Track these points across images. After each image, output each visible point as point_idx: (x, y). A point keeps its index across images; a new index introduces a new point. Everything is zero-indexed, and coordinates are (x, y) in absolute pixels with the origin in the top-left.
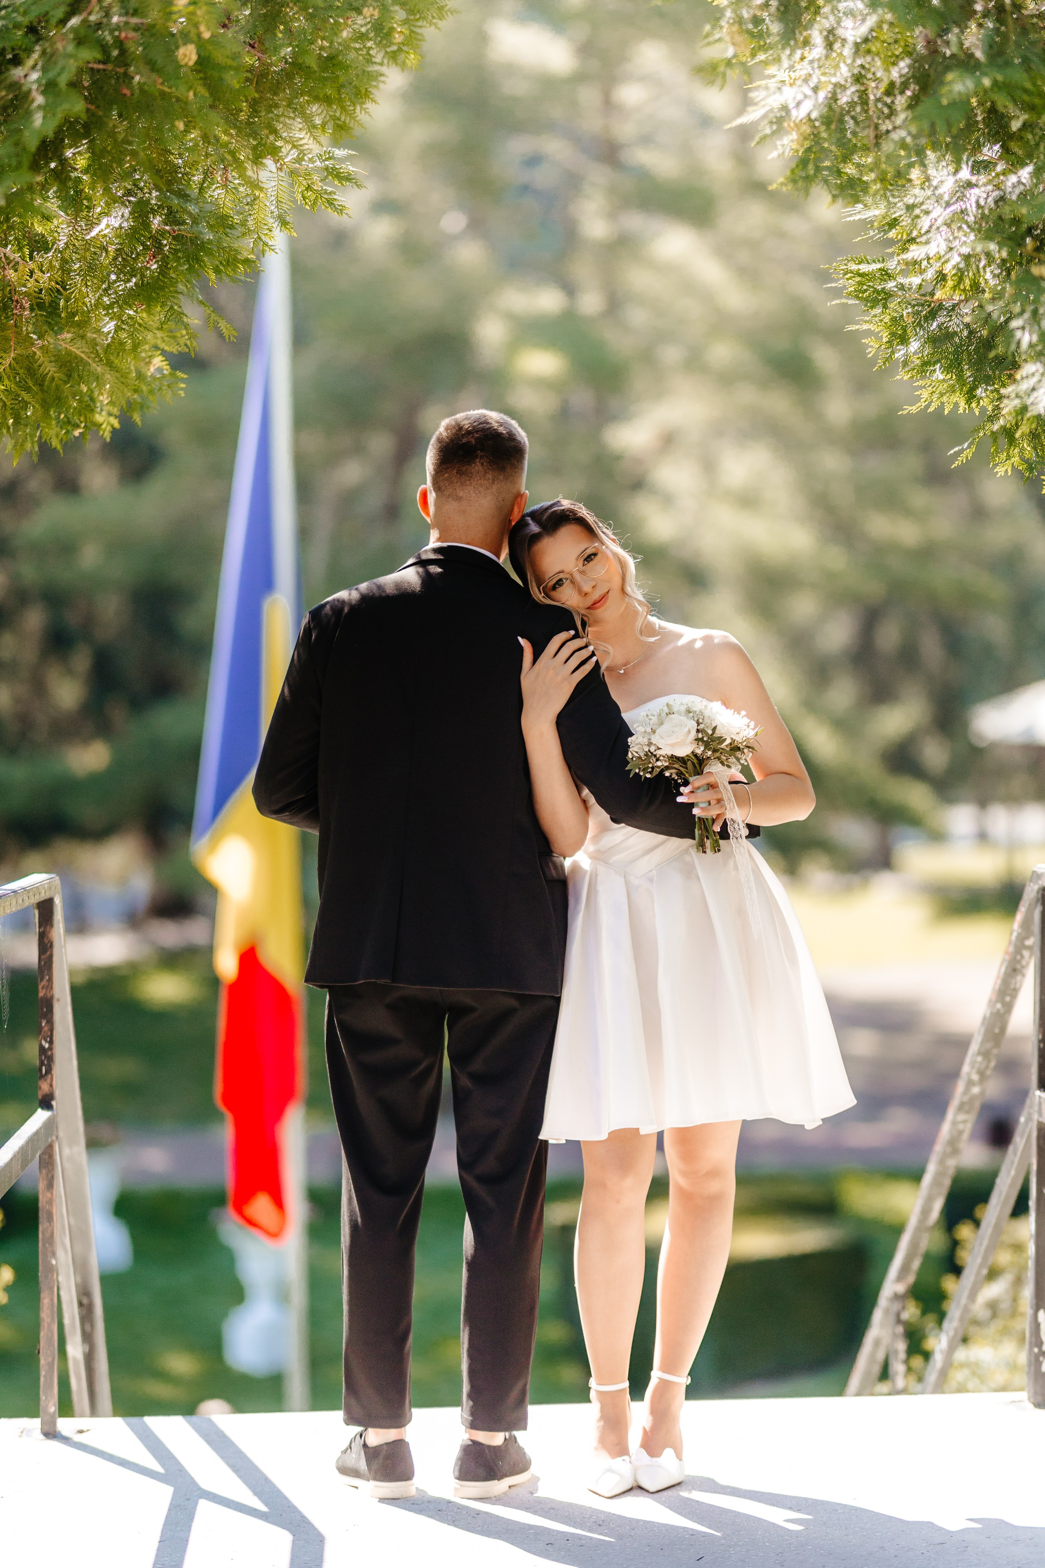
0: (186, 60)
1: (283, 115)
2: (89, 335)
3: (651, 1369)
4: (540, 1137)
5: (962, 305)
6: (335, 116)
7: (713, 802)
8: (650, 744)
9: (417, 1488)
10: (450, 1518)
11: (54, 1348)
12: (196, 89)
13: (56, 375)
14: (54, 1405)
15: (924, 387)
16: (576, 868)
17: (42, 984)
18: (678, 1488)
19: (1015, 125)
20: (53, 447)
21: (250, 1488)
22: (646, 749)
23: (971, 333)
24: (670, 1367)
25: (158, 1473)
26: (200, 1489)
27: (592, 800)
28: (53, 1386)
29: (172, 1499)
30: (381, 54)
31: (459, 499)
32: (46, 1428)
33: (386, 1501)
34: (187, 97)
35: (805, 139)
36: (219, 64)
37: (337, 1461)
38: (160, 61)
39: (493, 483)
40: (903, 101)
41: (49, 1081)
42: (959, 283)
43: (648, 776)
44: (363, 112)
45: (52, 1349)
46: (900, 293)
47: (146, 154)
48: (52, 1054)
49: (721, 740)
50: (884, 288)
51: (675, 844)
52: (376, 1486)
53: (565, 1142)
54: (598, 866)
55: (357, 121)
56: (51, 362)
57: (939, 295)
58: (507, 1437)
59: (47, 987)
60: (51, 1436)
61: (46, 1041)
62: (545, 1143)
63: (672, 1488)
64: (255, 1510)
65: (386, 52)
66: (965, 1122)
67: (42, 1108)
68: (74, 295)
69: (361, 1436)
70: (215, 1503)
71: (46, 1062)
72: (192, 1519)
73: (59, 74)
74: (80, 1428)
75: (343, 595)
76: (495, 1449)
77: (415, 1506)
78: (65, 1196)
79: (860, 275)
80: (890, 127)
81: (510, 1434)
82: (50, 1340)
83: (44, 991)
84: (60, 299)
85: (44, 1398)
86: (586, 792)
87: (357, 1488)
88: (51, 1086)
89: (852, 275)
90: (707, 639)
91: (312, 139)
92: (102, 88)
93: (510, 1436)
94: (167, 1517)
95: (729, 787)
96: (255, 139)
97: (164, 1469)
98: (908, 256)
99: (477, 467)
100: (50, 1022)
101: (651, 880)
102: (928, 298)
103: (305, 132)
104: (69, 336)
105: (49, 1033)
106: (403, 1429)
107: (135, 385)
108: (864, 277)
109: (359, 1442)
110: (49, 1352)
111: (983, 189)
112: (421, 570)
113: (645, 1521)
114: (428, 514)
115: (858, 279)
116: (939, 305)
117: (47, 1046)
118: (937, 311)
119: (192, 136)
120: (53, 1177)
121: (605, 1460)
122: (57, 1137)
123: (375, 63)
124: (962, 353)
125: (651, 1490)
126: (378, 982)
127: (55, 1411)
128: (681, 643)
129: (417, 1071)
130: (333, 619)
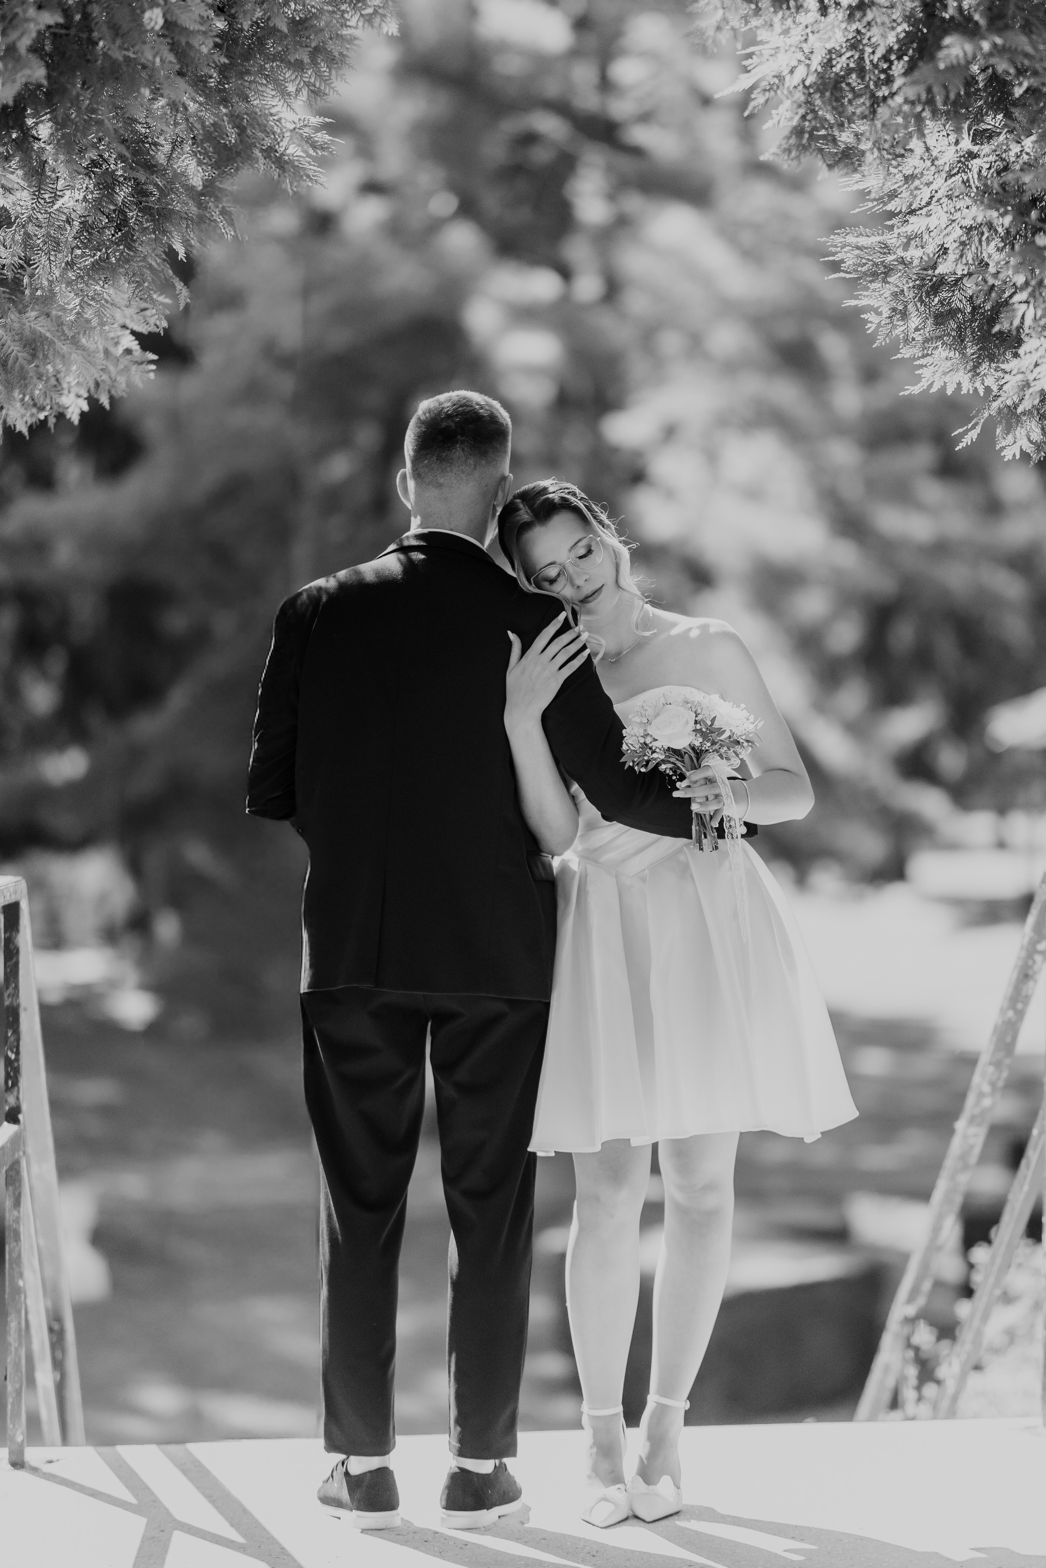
0: (152, 24)
1: (254, 82)
2: (54, 312)
3: (648, 1392)
4: (529, 1149)
5: (965, 280)
6: (309, 82)
7: (711, 798)
8: (646, 735)
9: (402, 1519)
10: (436, 1549)
11: (21, 1373)
12: (163, 54)
13: (19, 354)
14: (22, 1434)
15: (926, 366)
16: (564, 869)
17: (8, 992)
18: (676, 1517)
19: (1018, 92)
20: (17, 430)
21: (227, 1519)
22: (642, 741)
23: (974, 308)
24: (667, 1391)
25: (131, 1504)
26: (175, 1520)
27: (582, 796)
28: (20, 1415)
29: (146, 1531)
30: (357, 17)
31: (440, 486)
32: (14, 1458)
33: (370, 1532)
34: (154, 63)
35: (800, 106)
36: (186, 29)
37: (319, 1491)
38: (125, 26)
39: (475, 468)
40: (900, 66)
41: (15, 1093)
42: (961, 256)
43: (643, 770)
44: (339, 79)
45: (20, 1374)
46: (900, 267)
47: (112, 124)
48: (19, 1065)
49: (721, 732)
50: (884, 261)
51: (668, 844)
52: (358, 1516)
53: (553, 1154)
54: (588, 866)
55: (333, 88)
56: (14, 341)
57: (941, 269)
58: (497, 1465)
59: (13, 995)
60: (18, 1466)
61: (12, 1052)
62: (534, 1155)
63: (669, 1518)
64: (232, 1541)
65: (362, 15)
66: (976, 1136)
67: (9, 1122)
68: (37, 271)
69: (343, 1463)
70: (191, 1534)
71: (12, 1074)
72: (166, 1552)
73: (20, 38)
74: (49, 1458)
75: (321, 582)
76: (484, 1478)
77: (401, 1537)
78: (34, 1215)
79: (858, 248)
80: (886, 94)
81: (501, 1462)
82: (17, 1365)
83: (10, 1000)
84: (24, 276)
85: (11, 1426)
86: (575, 787)
87: (339, 1518)
88: (18, 1098)
89: (851, 248)
90: (704, 628)
91: (285, 105)
92: (64, 53)
93: (501, 1463)
94: (140, 1549)
95: (727, 782)
96: (226, 107)
97: (137, 1500)
98: (909, 229)
99: (458, 452)
100: (17, 1032)
101: (644, 880)
102: (930, 272)
103: (278, 99)
104: (34, 314)
105: (15, 1044)
106: (387, 1456)
107: (103, 364)
108: (862, 250)
109: (341, 1470)
110: (16, 1378)
111: (986, 159)
112: (402, 557)
113: (640, 1552)
114: (408, 499)
115: (857, 252)
116: (941, 280)
117: (13, 1057)
118: (939, 286)
119: (161, 104)
120: (20, 1194)
121: (600, 1490)
122: (24, 1153)
123: (350, 27)
124: (966, 328)
125: (648, 1520)
126: (361, 986)
127: (23, 1441)
128: (674, 632)
129: (400, 1082)
130: (311, 608)
